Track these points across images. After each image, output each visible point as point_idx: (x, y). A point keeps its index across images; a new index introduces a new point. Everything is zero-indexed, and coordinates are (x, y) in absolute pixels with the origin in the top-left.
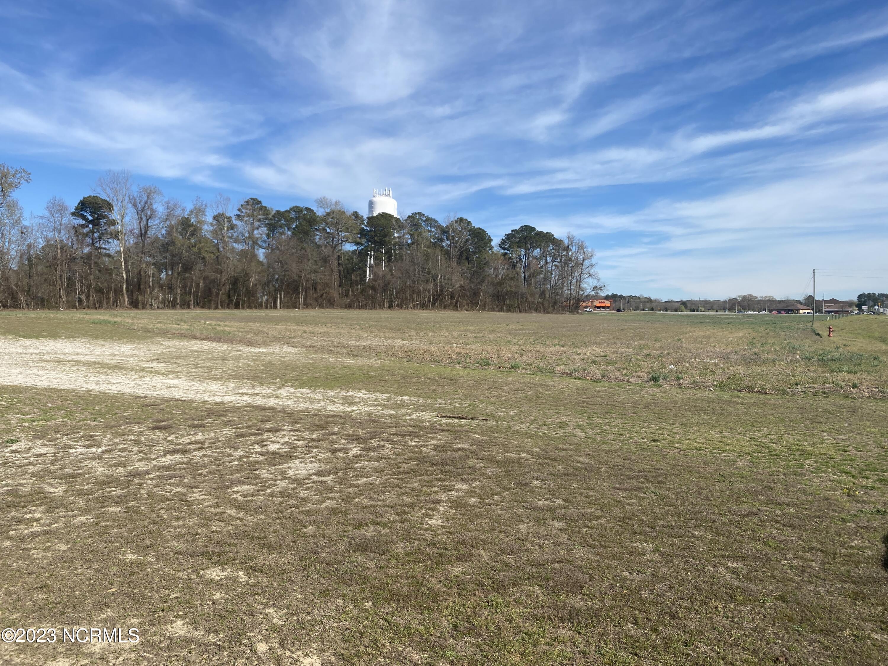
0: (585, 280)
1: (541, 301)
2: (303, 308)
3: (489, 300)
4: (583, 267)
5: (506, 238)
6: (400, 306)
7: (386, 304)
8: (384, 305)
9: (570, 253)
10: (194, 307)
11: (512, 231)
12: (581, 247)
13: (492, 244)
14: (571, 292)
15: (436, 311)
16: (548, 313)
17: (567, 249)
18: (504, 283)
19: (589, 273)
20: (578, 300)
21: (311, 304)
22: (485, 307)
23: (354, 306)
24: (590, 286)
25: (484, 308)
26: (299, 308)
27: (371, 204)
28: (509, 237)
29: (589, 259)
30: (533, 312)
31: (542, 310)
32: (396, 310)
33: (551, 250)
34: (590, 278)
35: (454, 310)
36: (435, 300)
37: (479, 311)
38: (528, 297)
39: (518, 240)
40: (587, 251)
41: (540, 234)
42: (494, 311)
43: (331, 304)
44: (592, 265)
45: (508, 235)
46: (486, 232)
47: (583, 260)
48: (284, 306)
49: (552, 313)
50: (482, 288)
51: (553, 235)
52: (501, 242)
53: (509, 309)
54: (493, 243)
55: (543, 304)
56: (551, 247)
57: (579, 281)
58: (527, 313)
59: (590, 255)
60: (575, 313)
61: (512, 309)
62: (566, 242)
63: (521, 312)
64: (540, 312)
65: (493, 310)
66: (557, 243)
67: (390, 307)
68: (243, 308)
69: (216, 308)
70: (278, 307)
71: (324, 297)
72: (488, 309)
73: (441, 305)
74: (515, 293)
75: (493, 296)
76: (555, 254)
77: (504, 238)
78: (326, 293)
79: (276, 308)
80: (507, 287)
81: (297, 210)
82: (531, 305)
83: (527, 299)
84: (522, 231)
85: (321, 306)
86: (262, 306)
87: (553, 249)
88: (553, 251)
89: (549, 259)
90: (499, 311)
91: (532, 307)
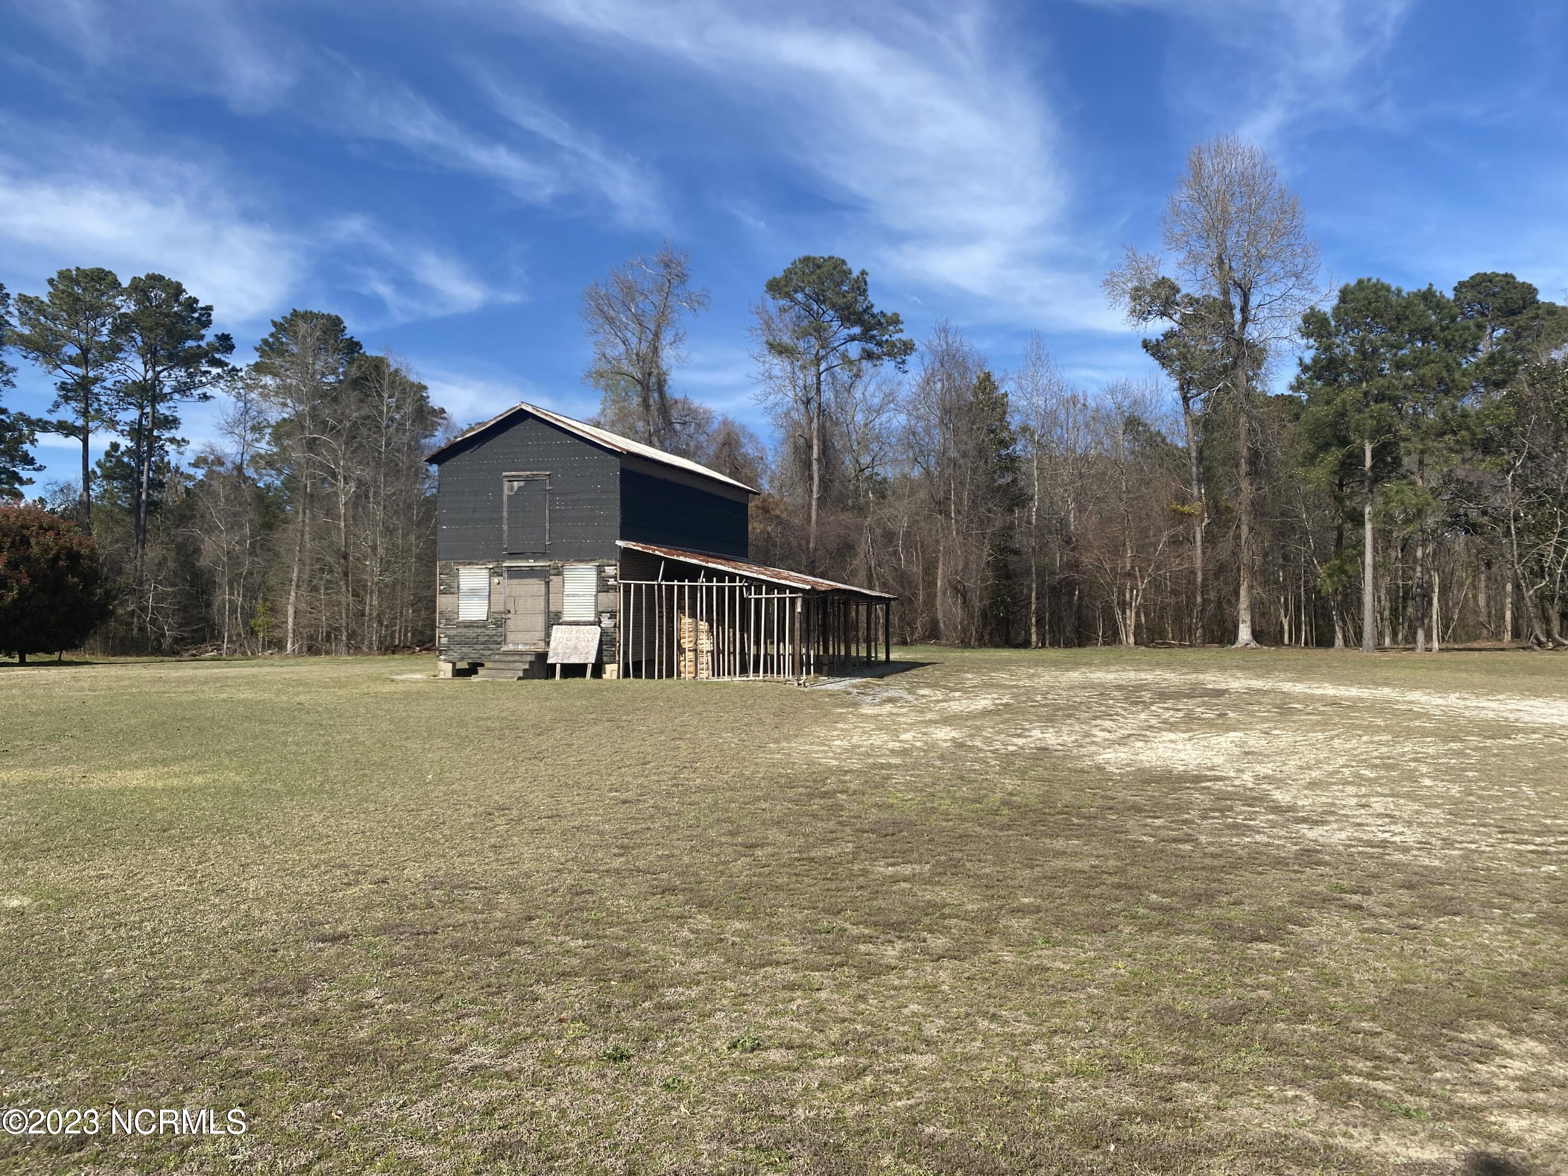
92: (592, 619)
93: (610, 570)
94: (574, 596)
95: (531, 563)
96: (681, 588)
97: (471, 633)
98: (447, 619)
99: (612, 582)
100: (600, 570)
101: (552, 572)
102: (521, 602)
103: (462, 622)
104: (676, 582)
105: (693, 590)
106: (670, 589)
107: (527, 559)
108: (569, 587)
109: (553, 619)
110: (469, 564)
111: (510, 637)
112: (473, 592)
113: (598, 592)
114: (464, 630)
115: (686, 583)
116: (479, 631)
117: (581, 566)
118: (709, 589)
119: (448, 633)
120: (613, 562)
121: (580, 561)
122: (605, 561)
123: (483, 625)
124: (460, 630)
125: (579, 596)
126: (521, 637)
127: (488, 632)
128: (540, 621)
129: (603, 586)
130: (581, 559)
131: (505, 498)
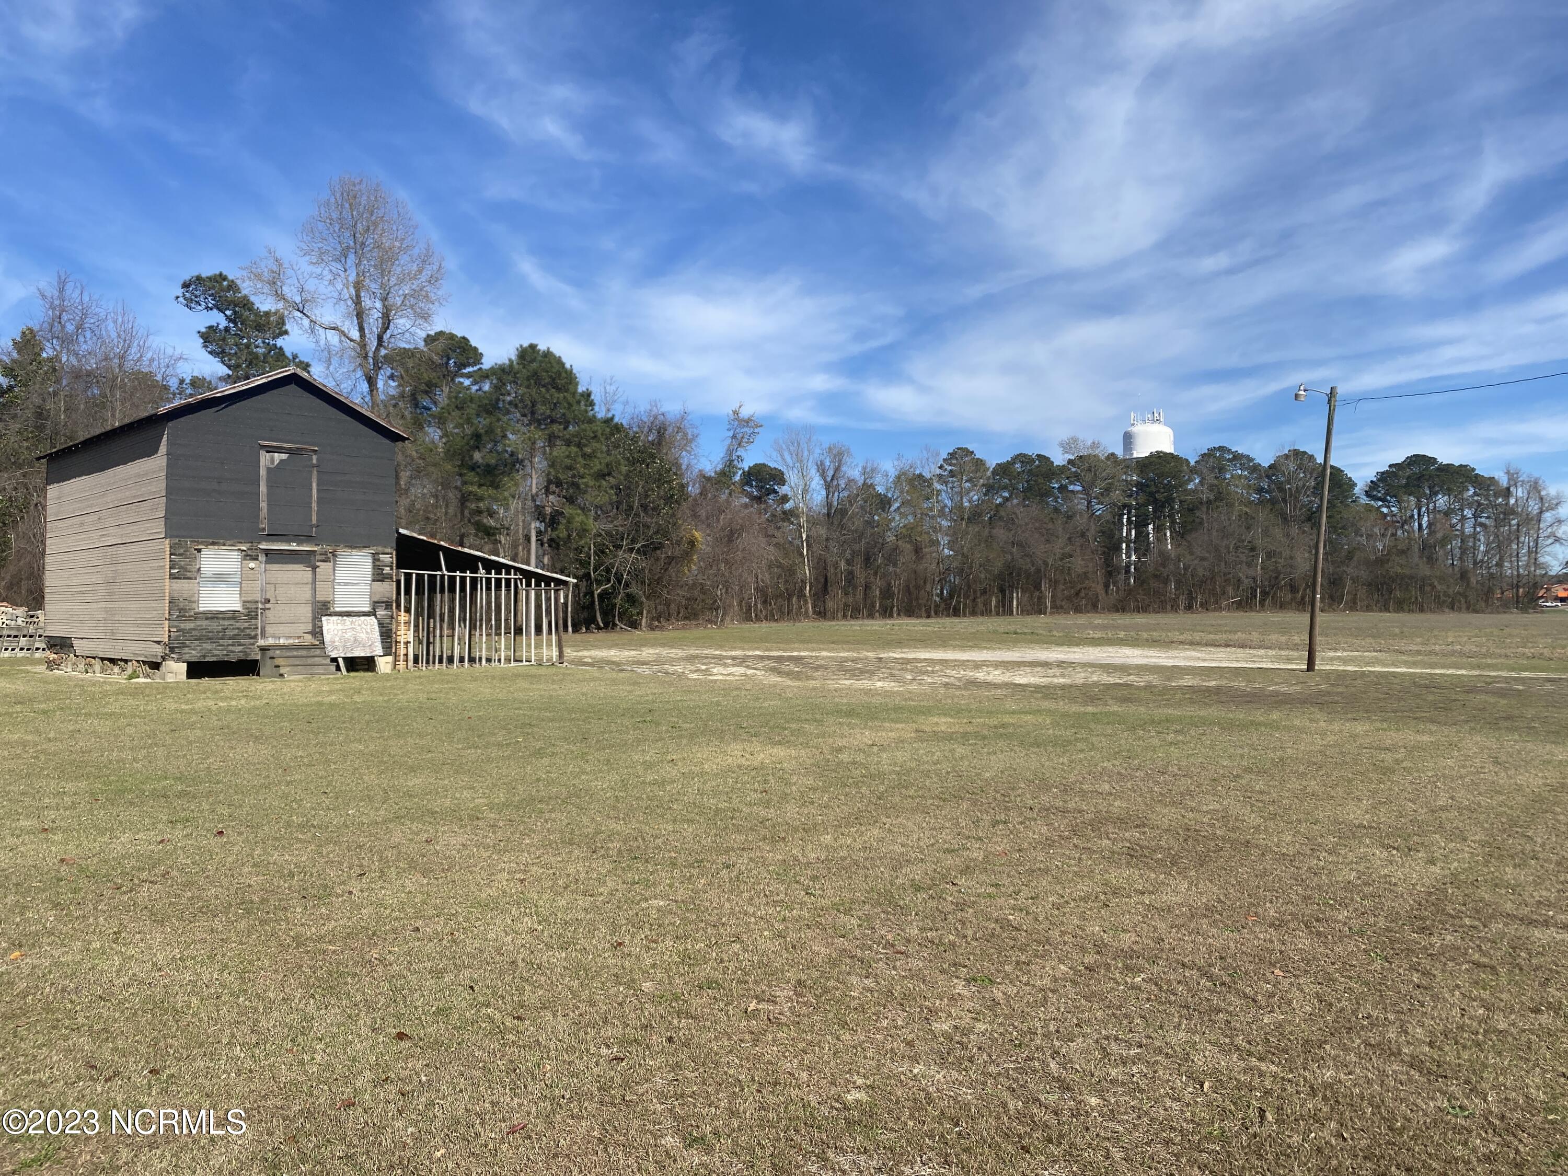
0: (1547, 549)
1: (1461, 590)
2: (1051, 613)
3: (1362, 592)
4: (1541, 526)
5: (1378, 480)
6: (1205, 606)
7: (1182, 602)
8: (1178, 606)
9: (1512, 501)
10: (899, 614)
11: (1390, 466)
12: (1535, 487)
13: (1355, 492)
14: (1518, 571)
15: (1269, 614)
16: (1477, 612)
17: (1507, 493)
18: (1388, 560)
19: (1553, 535)
20: (1536, 586)
21: (1062, 607)
22: (1355, 603)
23: (1130, 608)
24: (1557, 559)
25: (1353, 606)
26: (1045, 614)
27: (1128, 439)
28: (1383, 477)
29: (1552, 509)
30: (1447, 610)
31: (1464, 606)
32: (1200, 612)
33: (1472, 496)
34: (1557, 545)
35: (1299, 610)
36: (1265, 594)
37: (1345, 611)
38: (1436, 583)
39: (1404, 482)
40: (1548, 495)
41: (1447, 469)
42: (1372, 611)
43: (1094, 606)
44: (1560, 522)
45: (1383, 473)
46: (1342, 471)
47: (1541, 512)
48: (1022, 611)
49: (1483, 612)
50: (1349, 570)
51: (1473, 470)
52: (1370, 487)
53: (1400, 607)
54: (1357, 490)
55: (1466, 597)
56: (1471, 492)
57: (1534, 551)
58: (1434, 612)
59: (1554, 502)
60: (1531, 611)
61: (1405, 607)
62: (1504, 481)
63: (1422, 610)
64: (1460, 610)
65: (1368, 609)
66: (1484, 484)
67: (1189, 608)
68: (965, 616)
69: (928, 617)
70: (1015, 613)
71: (1082, 594)
72: (1361, 607)
73: (1274, 603)
74: (1411, 577)
75: (1370, 585)
76: (1479, 504)
77: (1375, 479)
78: (1085, 588)
79: (1011, 614)
80: (1396, 567)
81: (1022, 458)
82: (1442, 598)
83: (1434, 587)
84: (1409, 464)
85: (1078, 610)
86: (991, 611)
87: (1475, 494)
88: (1476, 498)
89: (1468, 513)
90: (1380, 611)
91: (1444, 602)
92: (367, 609)
93: (386, 558)
94: (346, 584)
95: (294, 546)
96: (463, 579)
97: (214, 626)
98: (180, 610)
99: (387, 570)
100: (375, 559)
101: (318, 557)
102: (280, 590)
103: (204, 613)
104: (458, 573)
105: (474, 581)
106: (452, 579)
107: (289, 542)
108: (342, 574)
109: (323, 609)
110: (213, 544)
111: (269, 630)
112: (220, 578)
113: (374, 581)
114: (205, 623)
115: (468, 574)
116: (226, 623)
117: (355, 552)
118: (489, 581)
119: (182, 626)
120: (389, 550)
121: (352, 547)
122: (380, 549)
123: (234, 615)
124: (198, 623)
125: (353, 584)
126: (282, 629)
127: (238, 625)
128: (306, 612)
129: (379, 576)
130: (354, 544)
131: (263, 472)
